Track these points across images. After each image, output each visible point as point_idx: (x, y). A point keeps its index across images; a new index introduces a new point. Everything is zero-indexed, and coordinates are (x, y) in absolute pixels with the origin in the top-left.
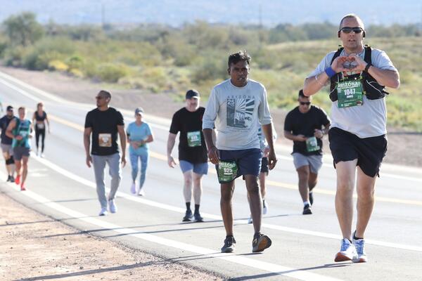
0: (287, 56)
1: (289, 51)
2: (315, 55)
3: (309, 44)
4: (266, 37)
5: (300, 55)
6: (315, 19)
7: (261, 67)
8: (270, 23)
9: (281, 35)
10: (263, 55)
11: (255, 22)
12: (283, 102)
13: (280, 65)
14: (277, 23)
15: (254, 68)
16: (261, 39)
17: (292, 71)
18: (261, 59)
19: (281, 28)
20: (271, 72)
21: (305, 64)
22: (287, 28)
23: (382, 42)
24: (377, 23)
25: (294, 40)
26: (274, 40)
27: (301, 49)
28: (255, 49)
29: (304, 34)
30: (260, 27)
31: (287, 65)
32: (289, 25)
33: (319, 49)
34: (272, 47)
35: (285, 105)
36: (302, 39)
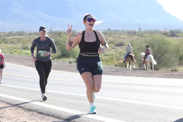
0: (12, 40)
1: (12, 39)
2: (19, 40)
3: (18, 37)
4: (6, 35)
5: (15, 40)
6: (19, 30)
7: (5, 43)
8: (7, 31)
9: (10, 34)
10: (6, 40)
11: (3, 31)
12: (11, 52)
13: (10, 42)
14: (9, 31)
15: (3, 43)
16: (5, 36)
17: (13, 44)
18: (5, 41)
19: (10, 33)
20: (8, 44)
21: (17, 42)
22: (12, 33)
23: (37, 36)
24: (36, 31)
25: (14, 36)
26: (8, 36)
27: (16, 38)
28: (3, 38)
29: (16, 34)
30: (5, 32)
31: (12, 43)
32: (12, 32)
33: (20, 38)
34: (8, 38)
35: (12, 53)
36: (16, 35)
